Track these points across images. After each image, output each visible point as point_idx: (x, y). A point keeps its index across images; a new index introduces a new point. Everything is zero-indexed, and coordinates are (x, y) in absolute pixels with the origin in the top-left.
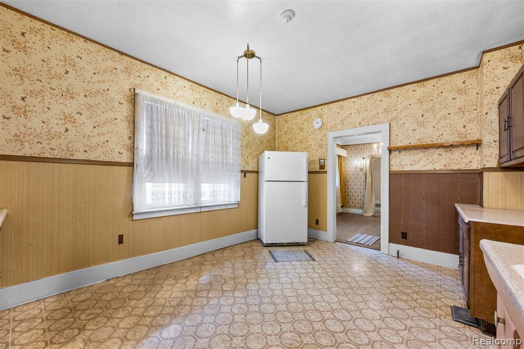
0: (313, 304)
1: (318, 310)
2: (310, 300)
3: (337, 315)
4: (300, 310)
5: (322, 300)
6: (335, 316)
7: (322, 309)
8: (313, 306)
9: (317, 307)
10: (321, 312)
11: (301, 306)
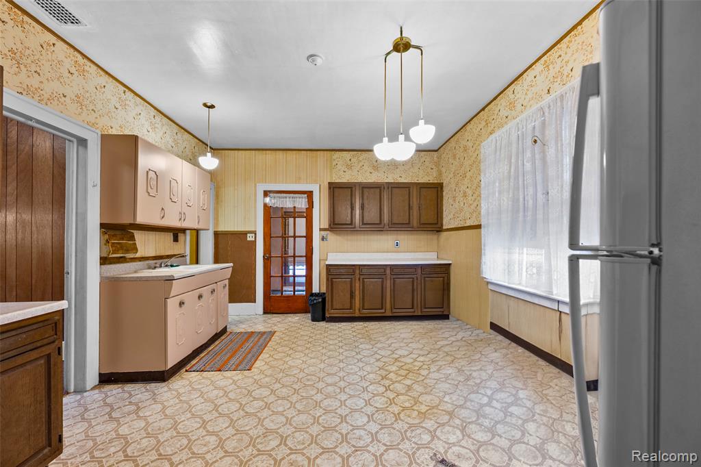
0: (292, 403)
1: (283, 398)
2: (298, 406)
3: (261, 403)
4: (301, 391)
5: (284, 413)
6: (263, 401)
7: (280, 402)
8: (291, 400)
9: (286, 402)
10: (279, 398)
11: (304, 394)
